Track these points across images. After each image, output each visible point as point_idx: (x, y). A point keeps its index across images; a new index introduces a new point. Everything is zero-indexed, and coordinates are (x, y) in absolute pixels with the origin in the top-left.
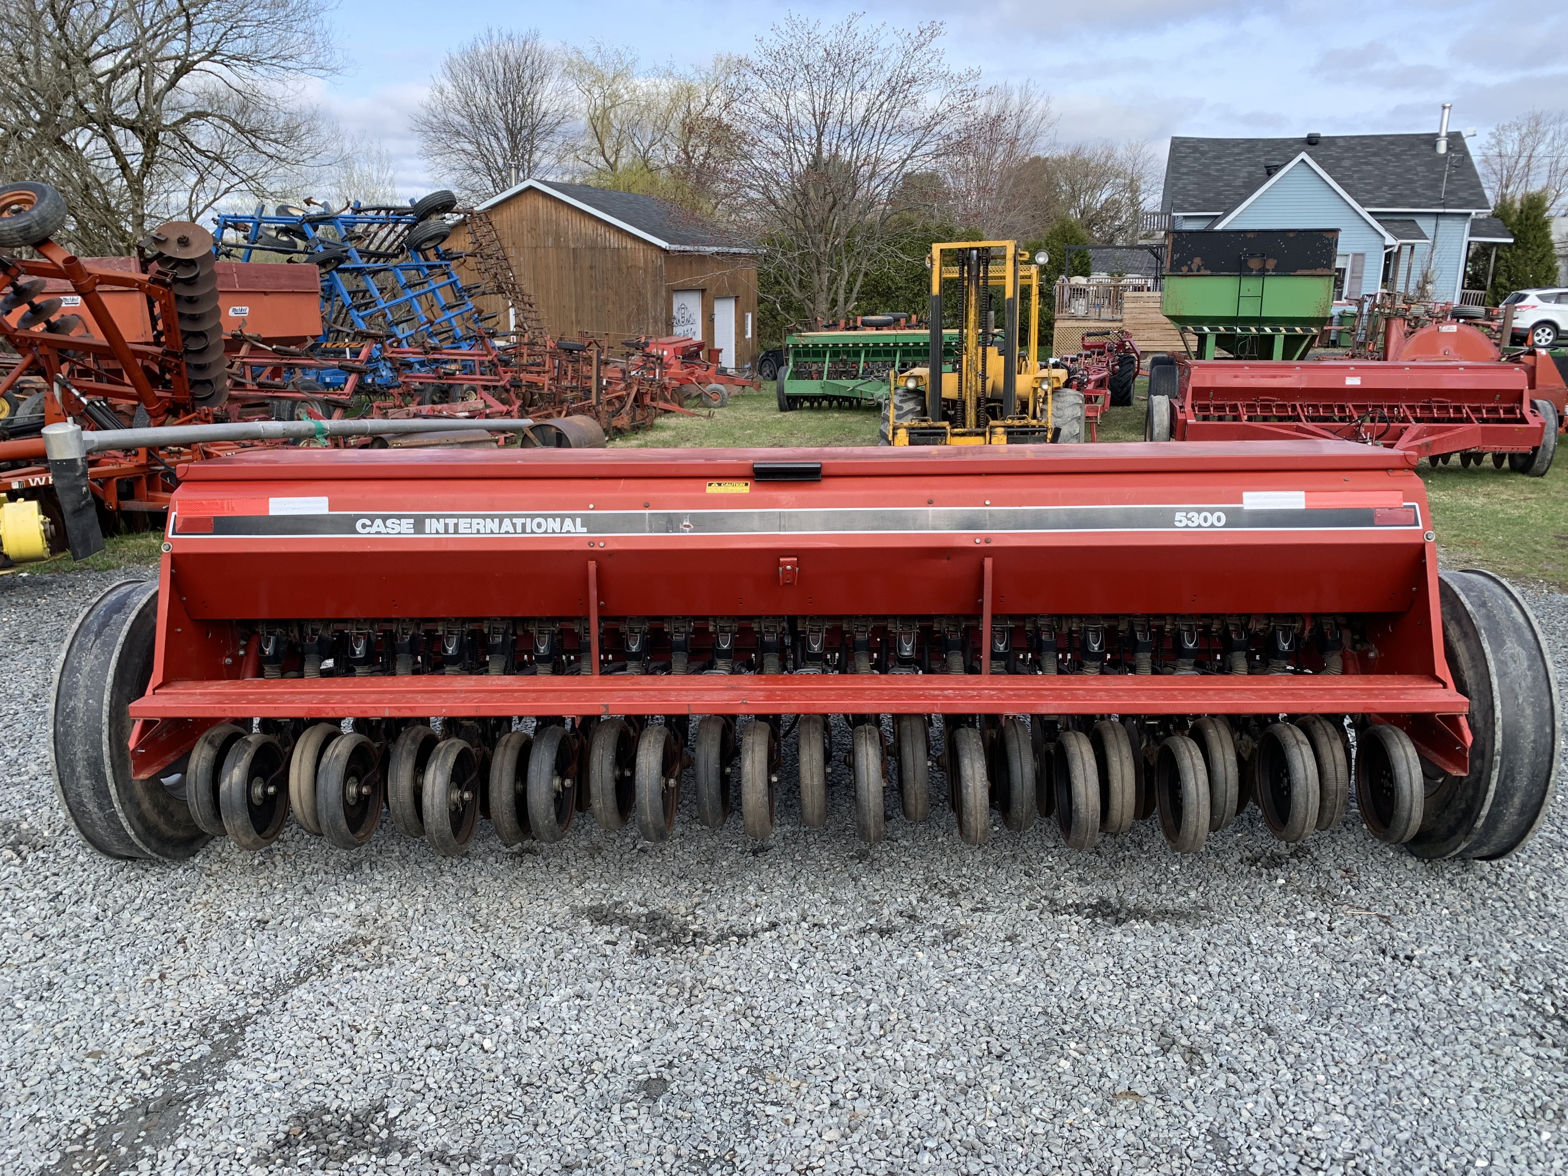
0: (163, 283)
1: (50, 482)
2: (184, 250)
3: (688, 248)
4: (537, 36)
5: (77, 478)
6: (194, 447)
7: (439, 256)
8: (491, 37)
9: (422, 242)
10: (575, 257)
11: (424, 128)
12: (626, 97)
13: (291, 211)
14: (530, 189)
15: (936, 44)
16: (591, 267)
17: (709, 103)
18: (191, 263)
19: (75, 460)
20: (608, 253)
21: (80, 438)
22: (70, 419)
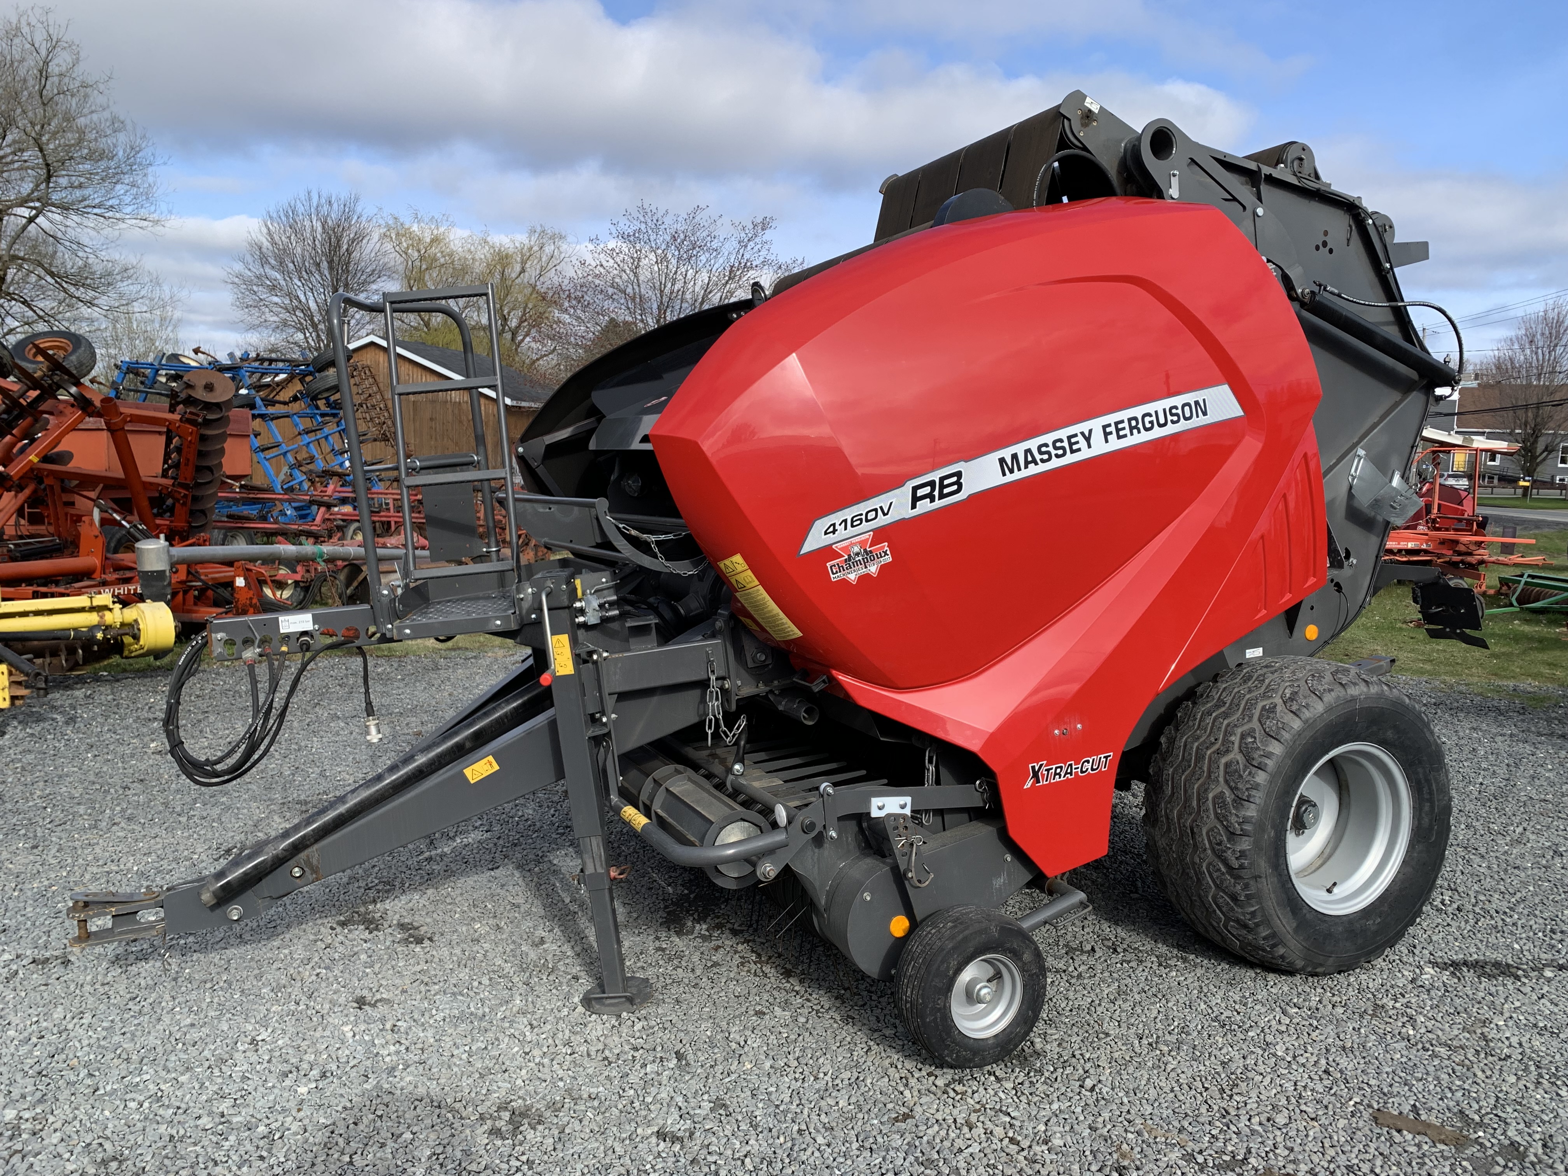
0: (193, 422)
1: (139, 591)
2: (210, 395)
3: (524, 404)
4: (357, 200)
5: (164, 587)
6: (236, 564)
7: (328, 404)
8: (310, 199)
9: (320, 393)
10: (415, 410)
11: (236, 280)
12: (442, 260)
13: (183, 359)
14: (372, 344)
15: (768, 235)
16: (431, 419)
17: (523, 271)
18: (218, 406)
19: (164, 571)
20: (448, 405)
21: (168, 551)
22: (162, 536)
